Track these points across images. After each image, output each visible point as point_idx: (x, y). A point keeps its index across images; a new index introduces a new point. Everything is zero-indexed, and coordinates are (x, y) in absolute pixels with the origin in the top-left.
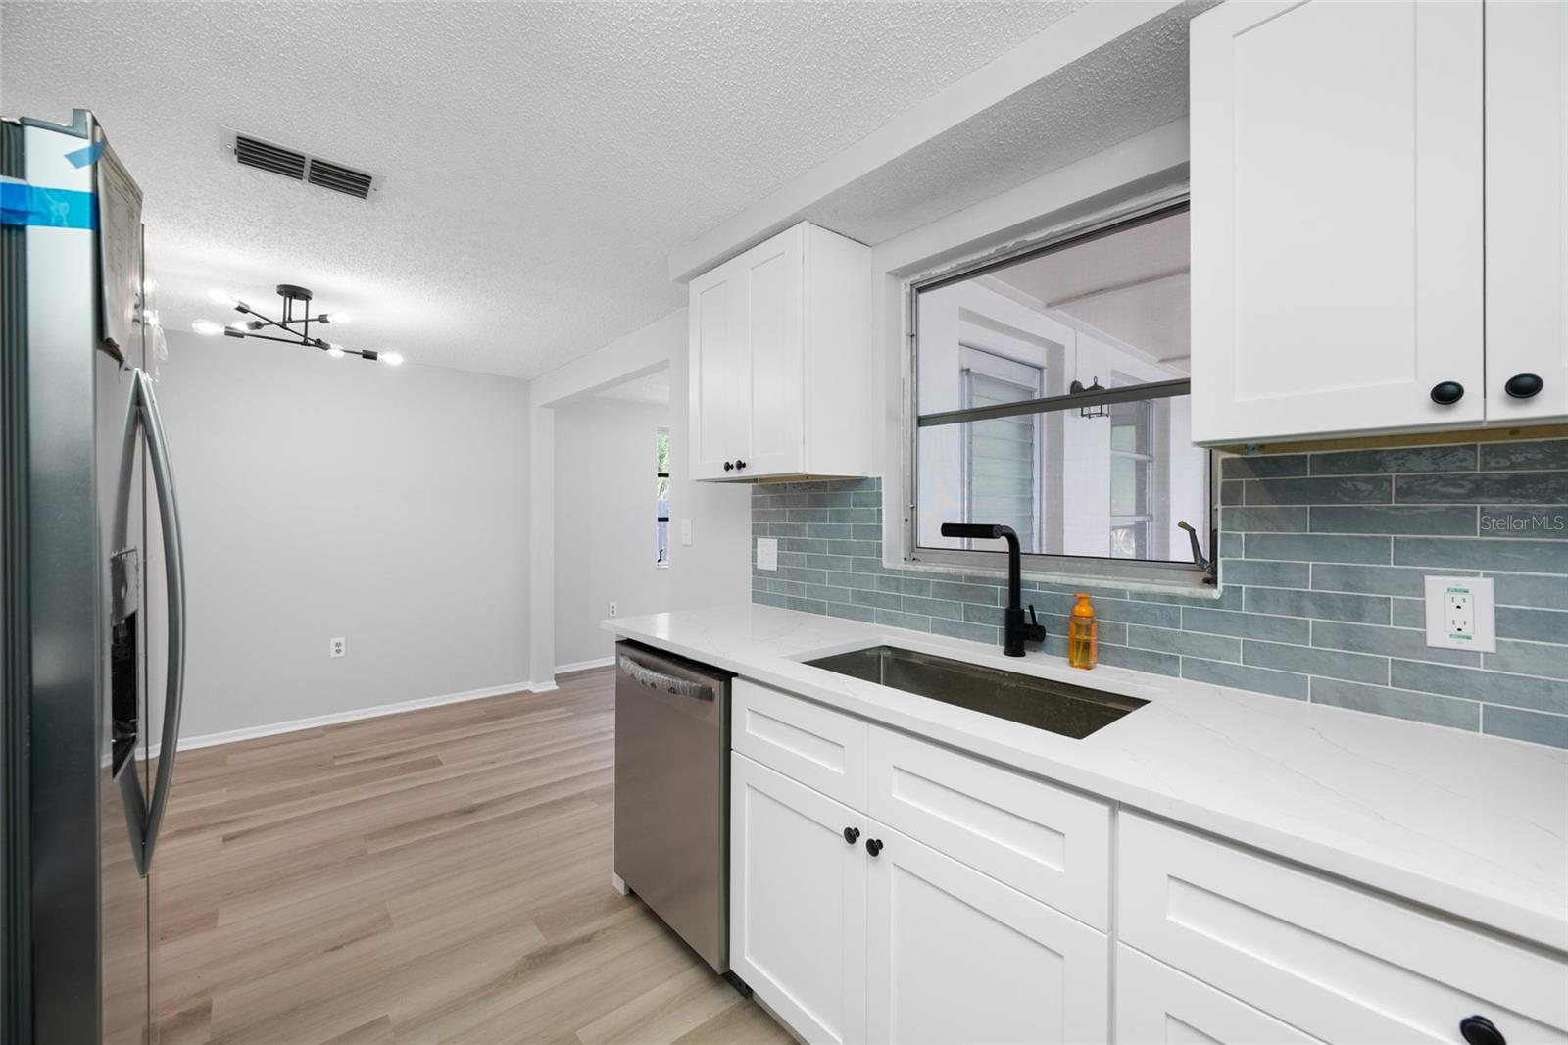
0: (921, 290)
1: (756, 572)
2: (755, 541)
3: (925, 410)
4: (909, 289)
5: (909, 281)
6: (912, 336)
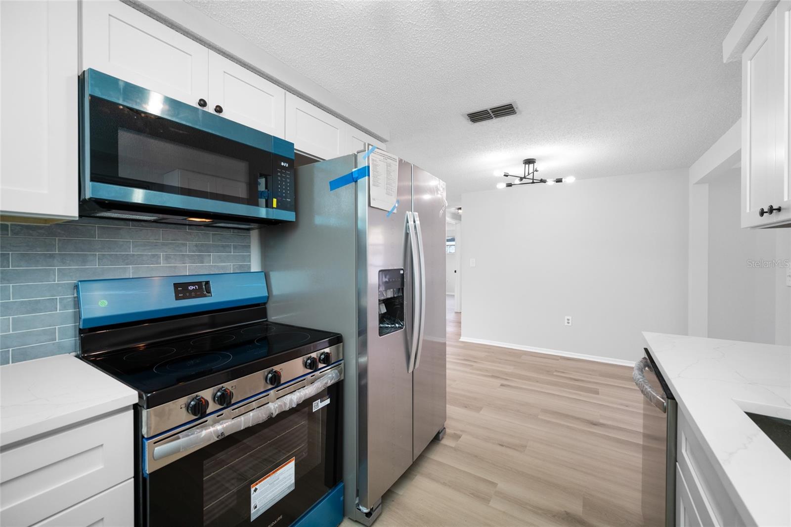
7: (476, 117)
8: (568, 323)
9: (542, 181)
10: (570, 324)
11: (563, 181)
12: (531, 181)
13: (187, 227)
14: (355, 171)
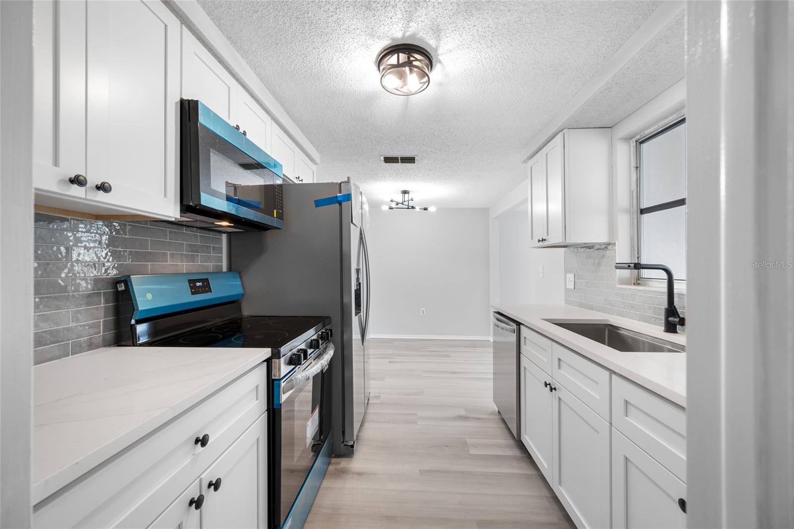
0: (642, 143)
1: (567, 290)
2: (566, 275)
3: (645, 205)
4: (634, 144)
5: (634, 140)
6: (637, 168)
7: (388, 160)
8: (423, 313)
9: (413, 208)
10: (424, 315)
11: (429, 209)
12: (407, 207)
13: (184, 228)
14: (339, 196)
